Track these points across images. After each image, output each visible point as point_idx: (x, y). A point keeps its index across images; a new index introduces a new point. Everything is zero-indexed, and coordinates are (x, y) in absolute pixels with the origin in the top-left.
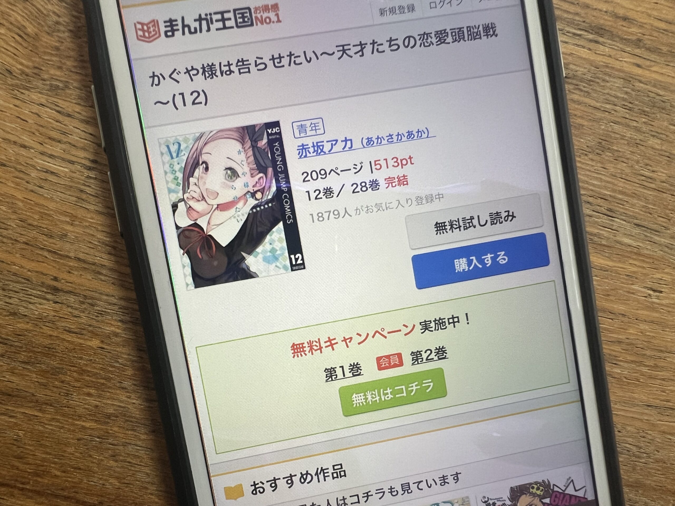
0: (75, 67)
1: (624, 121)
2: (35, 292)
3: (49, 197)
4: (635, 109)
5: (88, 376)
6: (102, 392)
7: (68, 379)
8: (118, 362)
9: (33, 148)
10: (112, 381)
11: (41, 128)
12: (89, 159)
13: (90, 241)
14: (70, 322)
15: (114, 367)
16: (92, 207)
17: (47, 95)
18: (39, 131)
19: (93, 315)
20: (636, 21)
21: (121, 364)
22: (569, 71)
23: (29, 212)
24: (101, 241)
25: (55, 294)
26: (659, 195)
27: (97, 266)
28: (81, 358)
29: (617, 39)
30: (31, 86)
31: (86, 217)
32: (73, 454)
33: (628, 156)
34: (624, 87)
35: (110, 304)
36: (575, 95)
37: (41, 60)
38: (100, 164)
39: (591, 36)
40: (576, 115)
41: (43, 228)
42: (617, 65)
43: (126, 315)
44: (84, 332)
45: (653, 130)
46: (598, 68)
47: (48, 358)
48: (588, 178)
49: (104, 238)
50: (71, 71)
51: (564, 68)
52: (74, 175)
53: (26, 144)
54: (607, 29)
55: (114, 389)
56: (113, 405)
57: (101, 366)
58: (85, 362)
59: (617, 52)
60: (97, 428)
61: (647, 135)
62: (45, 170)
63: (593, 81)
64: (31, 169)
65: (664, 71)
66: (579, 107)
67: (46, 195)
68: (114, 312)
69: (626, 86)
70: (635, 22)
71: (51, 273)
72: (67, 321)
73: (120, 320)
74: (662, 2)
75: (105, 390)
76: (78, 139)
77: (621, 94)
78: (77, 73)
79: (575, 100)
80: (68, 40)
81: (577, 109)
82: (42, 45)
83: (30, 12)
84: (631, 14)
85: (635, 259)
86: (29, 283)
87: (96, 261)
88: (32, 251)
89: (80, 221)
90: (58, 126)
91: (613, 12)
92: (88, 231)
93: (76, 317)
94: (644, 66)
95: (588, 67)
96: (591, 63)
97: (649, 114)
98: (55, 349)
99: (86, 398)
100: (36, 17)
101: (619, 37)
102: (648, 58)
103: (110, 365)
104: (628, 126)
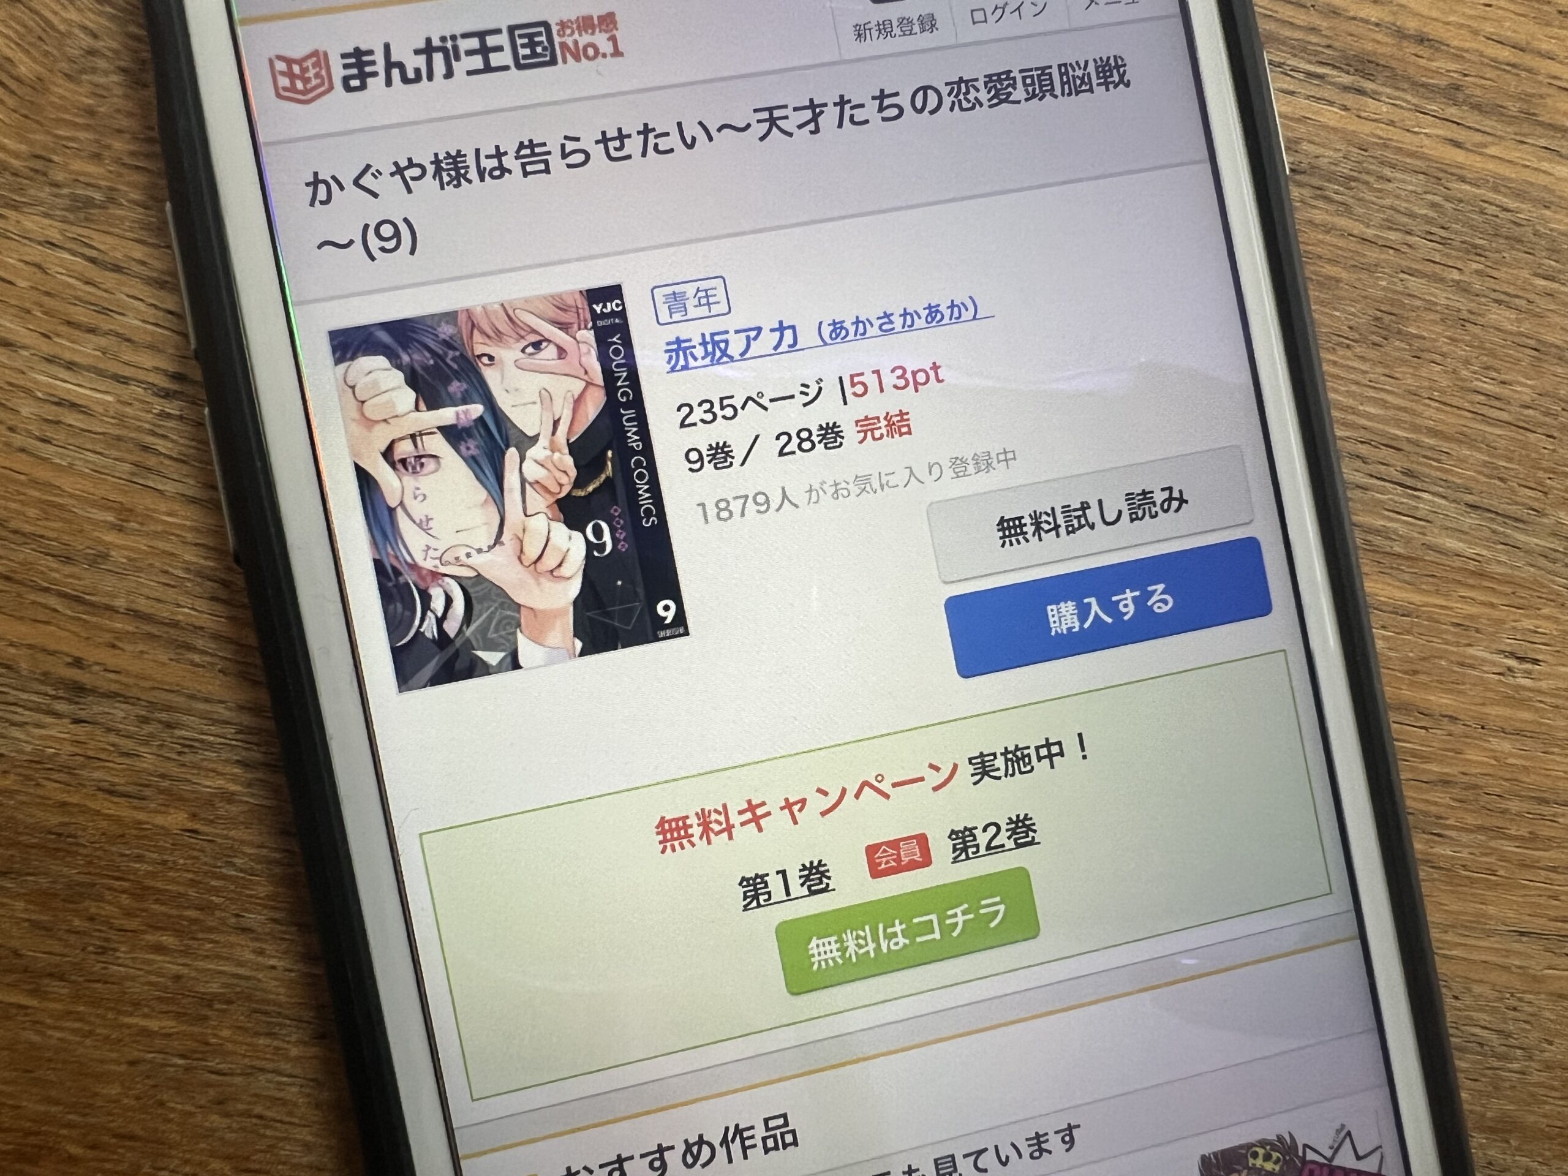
0: (133, 154)
1: (1429, 268)
2: (25, 696)
3: (64, 463)
4: (1454, 243)
5: (157, 901)
6: (191, 942)
7: (109, 910)
8: (233, 865)
9: (25, 347)
10: (218, 913)
11: (46, 300)
12: (165, 372)
13: (166, 568)
14: (113, 769)
15: (224, 877)
16: (169, 487)
17: (64, 221)
18: (41, 306)
19: (172, 749)
20: (1448, 45)
21: (241, 871)
22: (1299, 157)
23: (15, 501)
24: (192, 568)
25: (77, 699)
26: (1520, 437)
27: (183, 629)
28: (140, 858)
29: (1406, 86)
30: (23, 200)
31: (154, 511)
32: (118, 1101)
33: (1445, 349)
34: (1426, 193)
35: (215, 722)
36: (1318, 212)
37: (50, 138)
38: (193, 382)
39: (1346, 79)
40: (1320, 257)
41: (48, 539)
42: (1409, 141)
43: (255, 748)
44: (147, 792)
45: (1498, 288)
46: (1365, 150)
47: (56, 859)
48: (1354, 399)
49: (202, 561)
50: (124, 164)
51: (1288, 148)
52: (128, 410)
53: (10, 337)
54: (1382, 62)
55: (222, 932)
56: (220, 972)
57: (190, 876)
58: (150, 868)
59: (1406, 114)
60: (177, 1033)
61: (1483, 300)
62: (56, 400)
63: (1355, 180)
64: (21, 398)
65: (1514, 155)
66: (1328, 238)
67: (58, 461)
68: (222, 740)
69: (1429, 189)
70: (1443, 47)
71: (65, 649)
72: (104, 767)
73: (238, 761)
74: (1503, 4)
75: (200, 936)
76: (140, 324)
77: (1421, 207)
78: (137, 168)
79: (1317, 222)
80: (118, 91)
81: (1322, 242)
82: (52, 103)
83: (25, 27)
84: (1434, 30)
85: (1472, 587)
86: (12, 675)
87: (180, 617)
88: (19, 595)
89: (140, 519)
90: (89, 293)
91: (1394, 24)
92: (161, 545)
93: (128, 755)
94: (1468, 146)
95: (1342, 147)
96: (1349, 138)
97: (1487, 253)
98: (75, 837)
99: (152, 957)
100: (40, 38)
101: (1408, 79)
102: (1478, 127)
103: (215, 873)
104: (1442, 280)
